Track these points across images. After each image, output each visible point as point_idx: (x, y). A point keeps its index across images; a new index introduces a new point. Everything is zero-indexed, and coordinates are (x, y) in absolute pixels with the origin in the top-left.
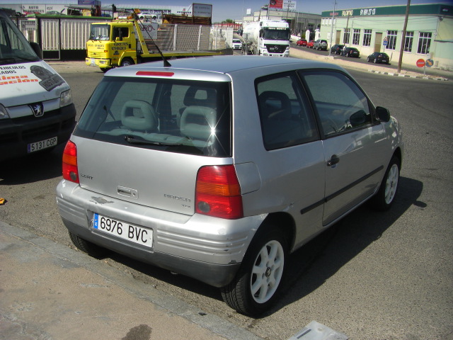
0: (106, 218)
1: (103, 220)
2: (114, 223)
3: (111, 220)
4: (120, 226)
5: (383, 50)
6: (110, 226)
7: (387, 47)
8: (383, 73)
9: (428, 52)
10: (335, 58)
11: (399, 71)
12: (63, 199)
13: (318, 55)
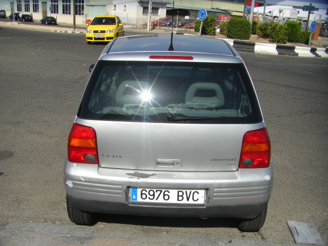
0: (148, 190)
1: (144, 192)
2: (159, 192)
3: (155, 190)
4: (166, 193)
5: (49, 15)
6: (154, 195)
7: (52, 12)
8: (63, 32)
9: (83, 14)
10: (18, 23)
11: (75, 30)
12: (85, 181)
13: (5, 23)
